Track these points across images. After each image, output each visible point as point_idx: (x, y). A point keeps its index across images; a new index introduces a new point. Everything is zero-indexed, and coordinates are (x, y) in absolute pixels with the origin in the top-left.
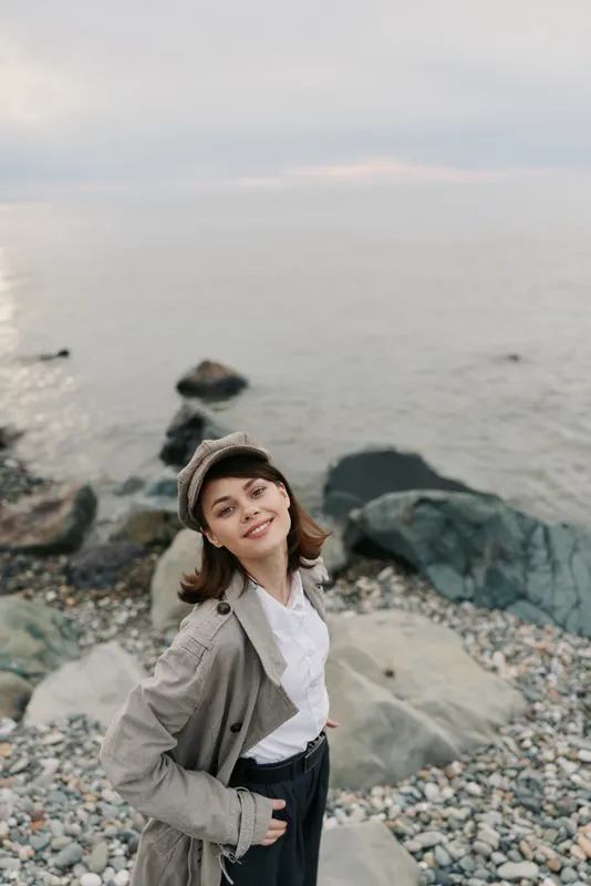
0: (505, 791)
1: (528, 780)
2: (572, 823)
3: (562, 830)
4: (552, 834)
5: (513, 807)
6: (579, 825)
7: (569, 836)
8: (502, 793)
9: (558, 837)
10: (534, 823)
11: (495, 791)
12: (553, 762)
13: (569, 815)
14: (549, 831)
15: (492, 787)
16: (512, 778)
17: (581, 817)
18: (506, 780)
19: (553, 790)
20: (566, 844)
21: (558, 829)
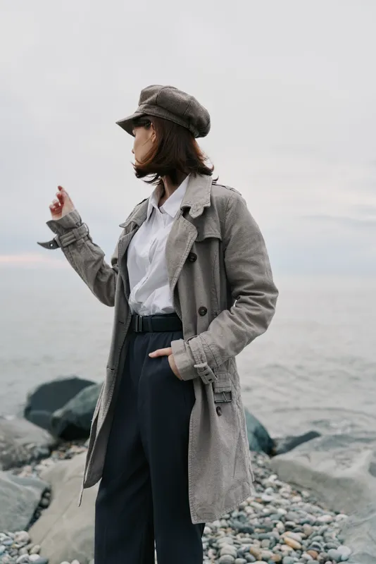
0: (225, 528)
1: (239, 517)
2: (275, 533)
3: (272, 538)
4: (266, 542)
5: (235, 535)
6: (280, 534)
7: (277, 542)
8: (224, 529)
9: (271, 544)
10: (253, 539)
11: (218, 530)
12: (249, 505)
13: (271, 530)
14: (264, 541)
15: (216, 528)
16: (227, 519)
17: (279, 529)
18: (224, 521)
19: (256, 520)
20: (278, 546)
21: (269, 539)
